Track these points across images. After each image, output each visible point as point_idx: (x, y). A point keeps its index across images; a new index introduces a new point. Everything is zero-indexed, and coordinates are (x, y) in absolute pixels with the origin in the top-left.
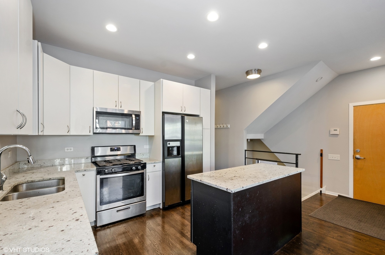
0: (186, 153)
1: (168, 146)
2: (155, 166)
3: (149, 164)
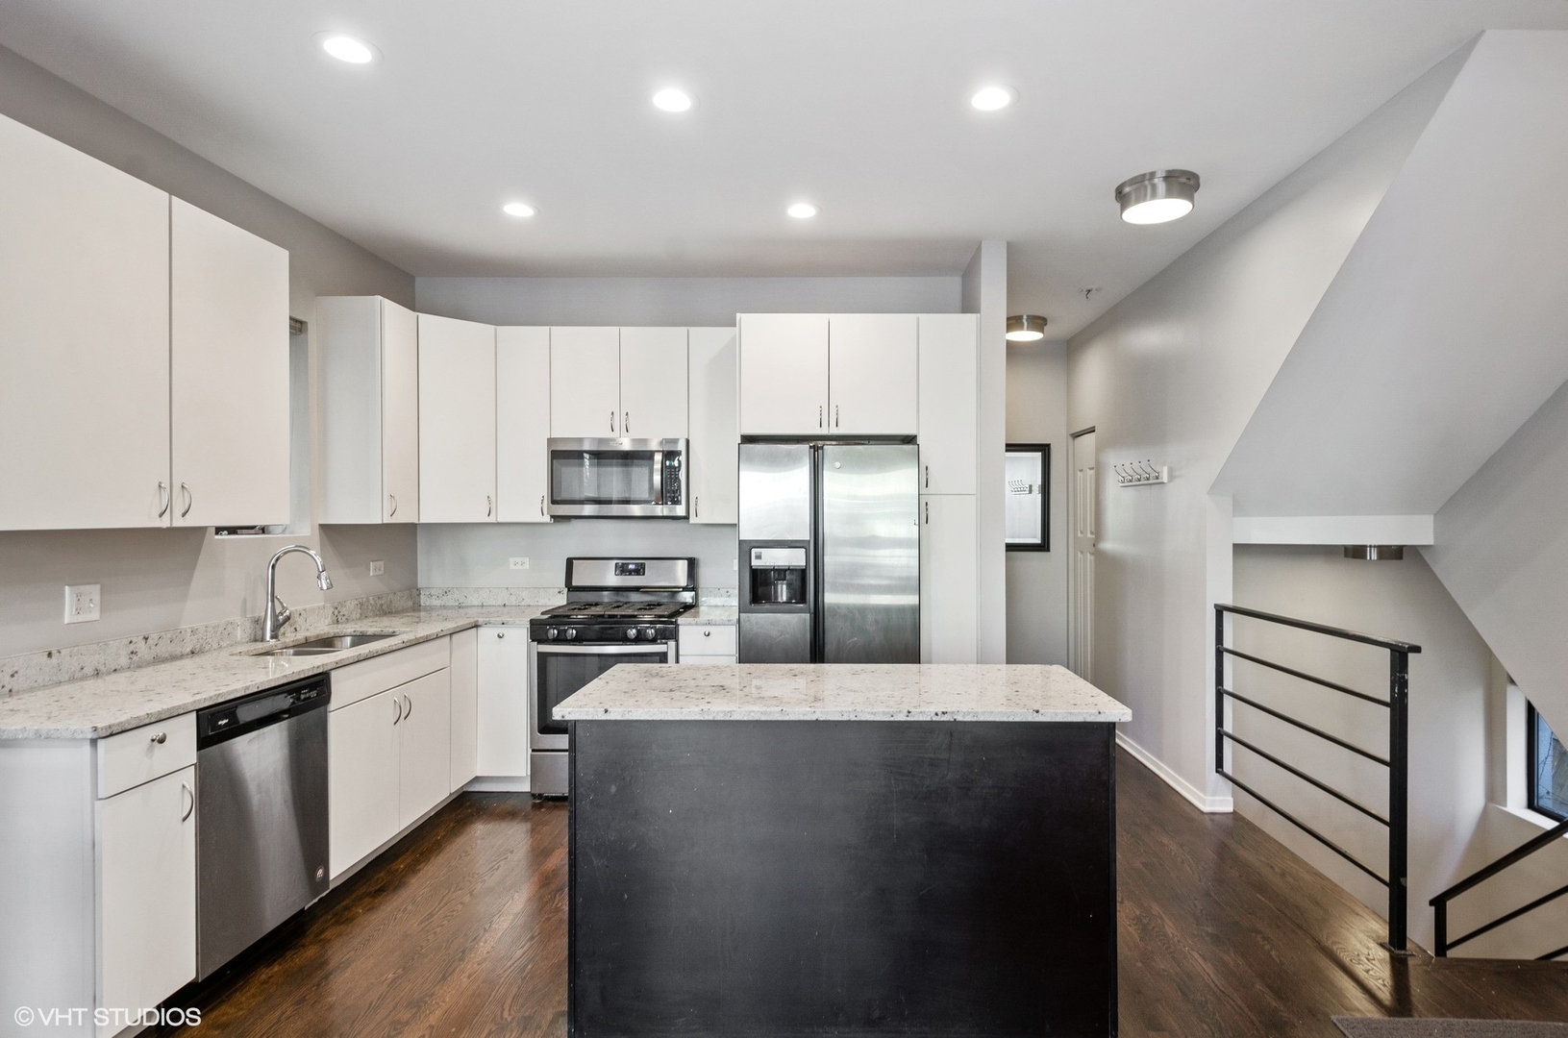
0: (830, 598)
1: (755, 563)
2: (709, 635)
3: (690, 624)
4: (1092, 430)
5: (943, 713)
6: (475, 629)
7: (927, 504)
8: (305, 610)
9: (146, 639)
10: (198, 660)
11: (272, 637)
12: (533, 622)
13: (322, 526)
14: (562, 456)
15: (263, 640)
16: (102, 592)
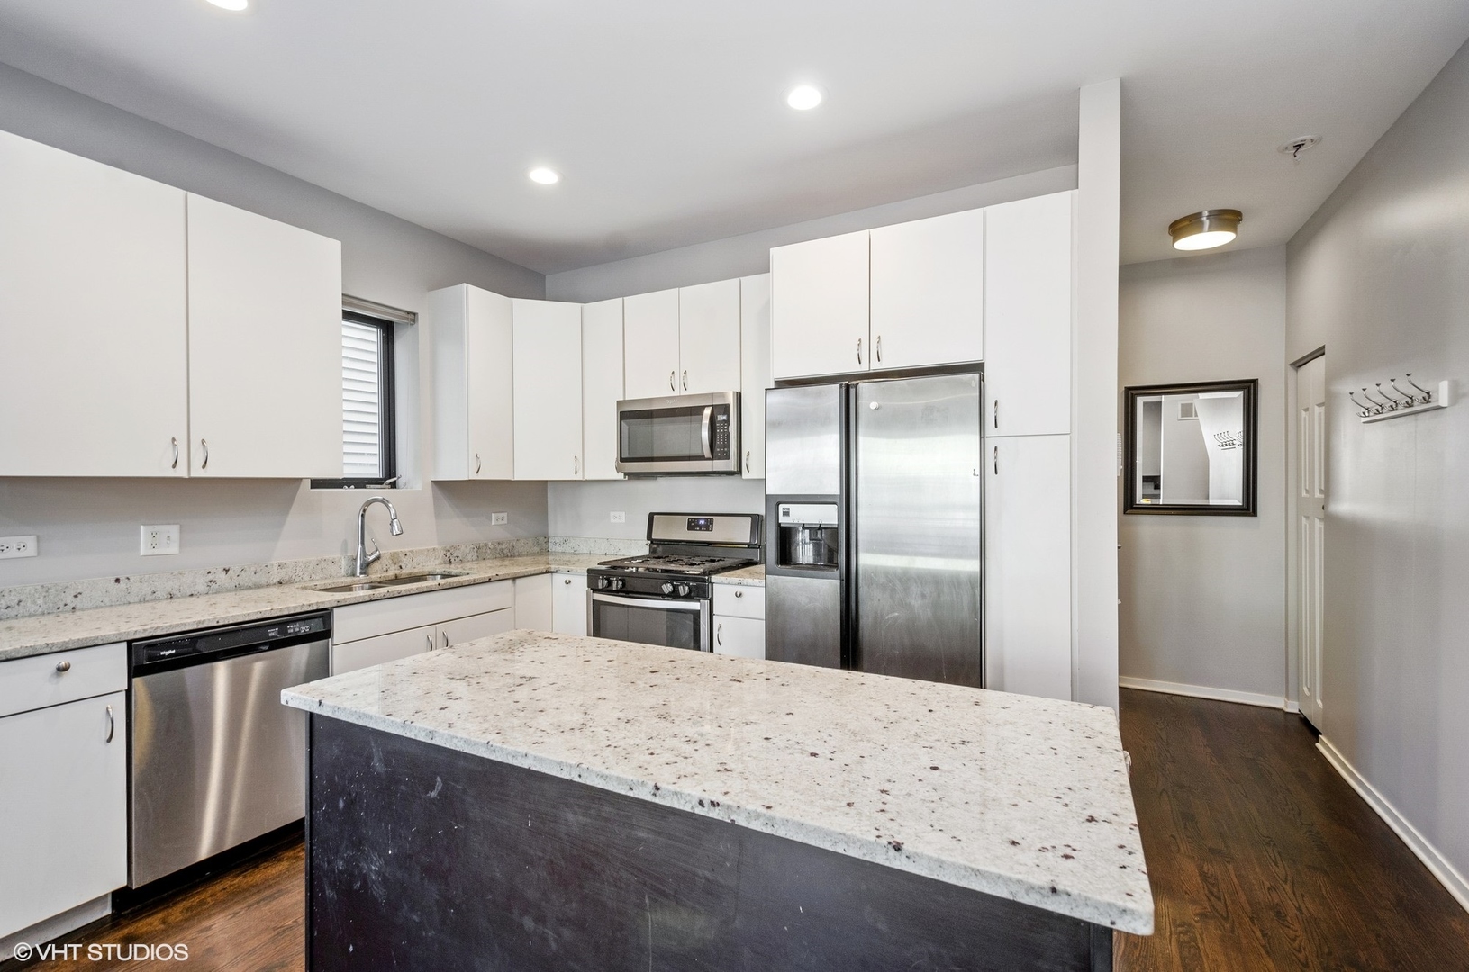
1: (783, 520)
2: (740, 595)
3: (722, 583)
4: (1320, 352)
5: (712, 803)
6: (549, 575)
7: (996, 449)
8: (412, 551)
9: (227, 570)
10: (285, 589)
11: (361, 573)
12: (590, 571)
13: (436, 483)
14: (631, 416)
15: (354, 575)
16: (181, 531)
